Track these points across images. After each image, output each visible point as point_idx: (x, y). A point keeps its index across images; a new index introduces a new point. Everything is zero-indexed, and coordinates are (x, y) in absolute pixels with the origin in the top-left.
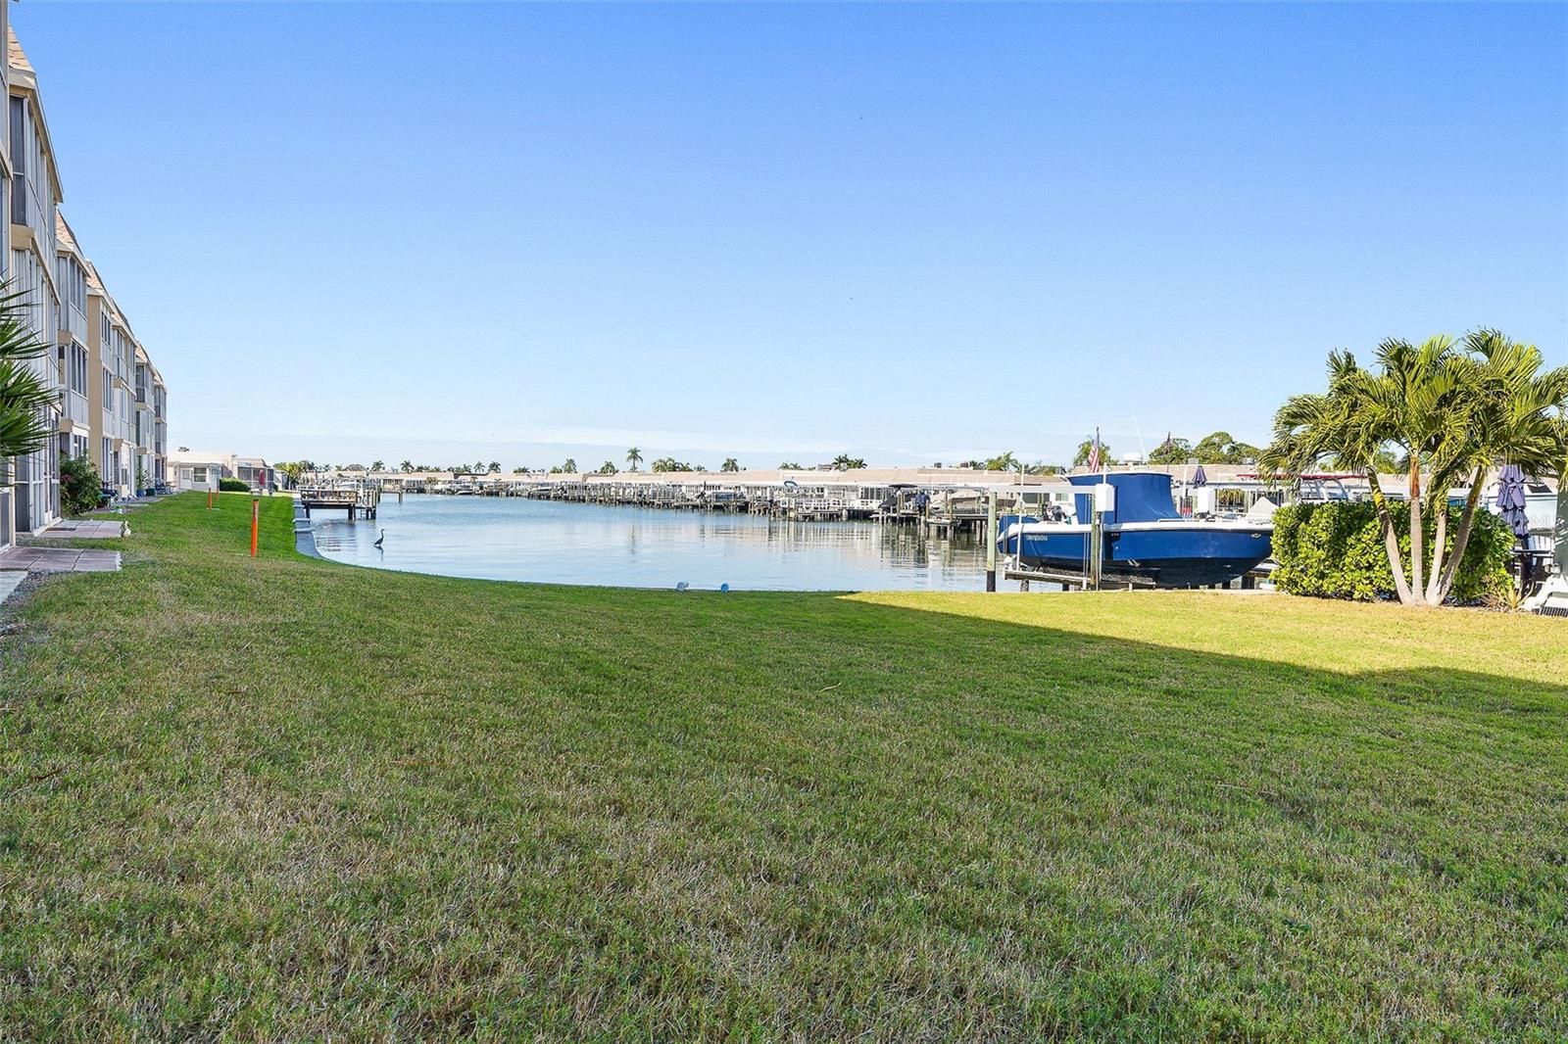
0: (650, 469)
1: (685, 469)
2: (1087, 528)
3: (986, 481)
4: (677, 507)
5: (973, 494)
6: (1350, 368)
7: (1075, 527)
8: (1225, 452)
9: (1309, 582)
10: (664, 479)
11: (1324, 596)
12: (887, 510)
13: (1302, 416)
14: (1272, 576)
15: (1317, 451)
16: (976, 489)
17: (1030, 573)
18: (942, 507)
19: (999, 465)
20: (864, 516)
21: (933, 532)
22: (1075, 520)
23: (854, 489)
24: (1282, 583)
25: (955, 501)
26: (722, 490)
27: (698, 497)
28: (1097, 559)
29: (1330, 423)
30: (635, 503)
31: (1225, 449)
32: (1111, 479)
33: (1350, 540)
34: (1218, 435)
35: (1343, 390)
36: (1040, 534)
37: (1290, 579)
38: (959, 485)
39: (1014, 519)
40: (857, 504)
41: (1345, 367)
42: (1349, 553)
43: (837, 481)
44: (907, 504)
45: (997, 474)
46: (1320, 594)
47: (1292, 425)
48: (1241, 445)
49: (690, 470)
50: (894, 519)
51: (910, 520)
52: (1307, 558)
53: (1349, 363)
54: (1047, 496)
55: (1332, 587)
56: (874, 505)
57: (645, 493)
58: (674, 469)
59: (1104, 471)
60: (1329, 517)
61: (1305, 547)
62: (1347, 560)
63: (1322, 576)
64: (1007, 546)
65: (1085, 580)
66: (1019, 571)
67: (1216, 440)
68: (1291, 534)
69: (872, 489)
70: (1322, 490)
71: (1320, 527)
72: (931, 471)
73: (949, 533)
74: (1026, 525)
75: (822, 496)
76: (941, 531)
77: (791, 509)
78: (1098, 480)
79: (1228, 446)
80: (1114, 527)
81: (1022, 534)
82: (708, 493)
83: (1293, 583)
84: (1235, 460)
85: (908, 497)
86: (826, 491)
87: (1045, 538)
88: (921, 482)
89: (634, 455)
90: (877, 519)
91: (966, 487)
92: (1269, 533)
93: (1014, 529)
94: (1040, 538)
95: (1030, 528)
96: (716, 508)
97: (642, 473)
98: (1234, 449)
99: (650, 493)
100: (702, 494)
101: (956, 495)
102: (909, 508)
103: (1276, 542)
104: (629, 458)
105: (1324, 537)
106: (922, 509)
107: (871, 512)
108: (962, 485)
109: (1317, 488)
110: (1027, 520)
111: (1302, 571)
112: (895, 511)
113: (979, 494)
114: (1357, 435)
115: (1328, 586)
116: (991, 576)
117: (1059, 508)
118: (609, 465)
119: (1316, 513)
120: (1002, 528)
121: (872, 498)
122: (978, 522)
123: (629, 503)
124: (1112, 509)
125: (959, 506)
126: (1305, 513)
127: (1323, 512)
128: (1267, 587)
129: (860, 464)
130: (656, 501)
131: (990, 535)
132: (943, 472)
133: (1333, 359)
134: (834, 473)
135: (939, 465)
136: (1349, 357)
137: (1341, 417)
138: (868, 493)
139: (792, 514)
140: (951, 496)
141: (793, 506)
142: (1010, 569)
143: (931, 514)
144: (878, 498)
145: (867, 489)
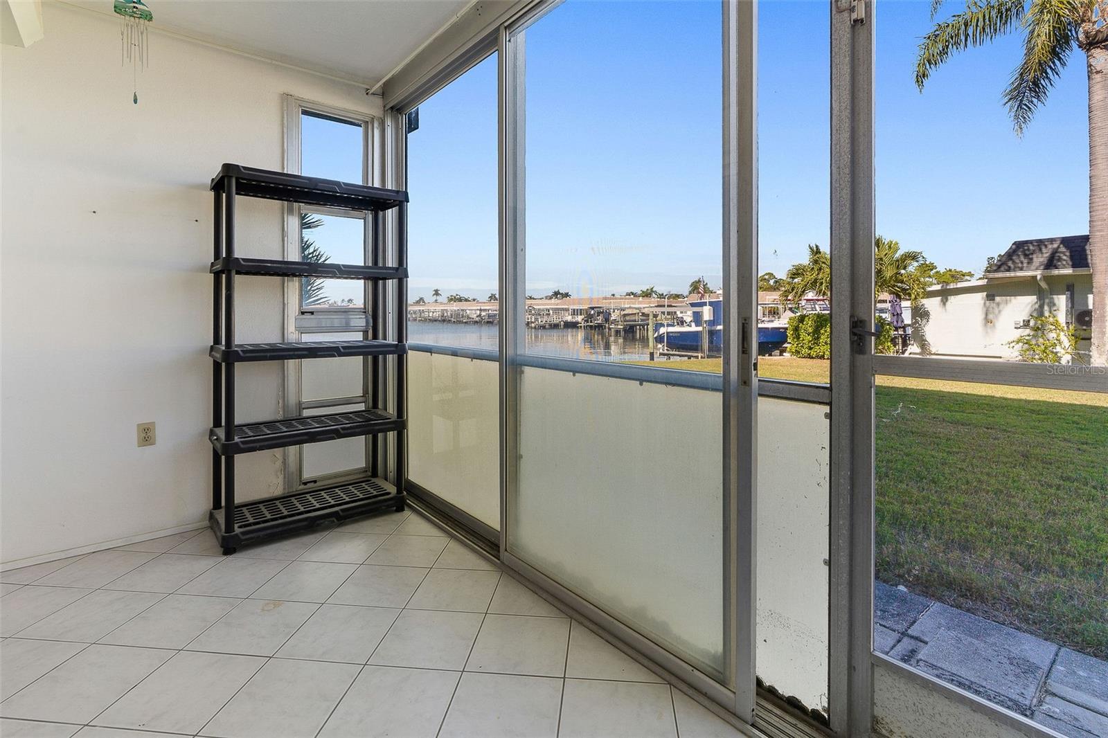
0: (446, 301)
1: (466, 300)
2: (700, 329)
3: (641, 304)
4: (466, 323)
5: (635, 311)
6: (818, 252)
7: (694, 328)
8: (772, 284)
9: (805, 351)
10: (455, 307)
11: (813, 358)
12: (587, 321)
13: (798, 274)
14: (788, 350)
15: (804, 290)
16: (636, 309)
17: (671, 352)
18: (618, 319)
19: (647, 294)
20: (573, 326)
21: (613, 333)
22: (693, 324)
23: (567, 310)
24: (793, 352)
25: (625, 315)
26: (490, 312)
27: (477, 317)
28: (706, 345)
29: (810, 277)
30: (439, 321)
31: (772, 282)
32: (711, 304)
33: (822, 331)
34: (766, 274)
35: (816, 262)
36: (675, 332)
37: (796, 350)
38: (626, 306)
39: (662, 325)
40: (569, 318)
41: (816, 251)
42: (822, 337)
43: (557, 305)
44: (598, 318)
45: (647, 300)
46: (810, 357)
47: (793, 278)
48: (781, 279)
49: (469, 301)
50: (591, 327)
51: (600, 327)
52: (803, 340)
53: (817, 249)
54: (675, 312)
55: (815, 353)
56: (579, 318)
57: (446, 314)
58: (460, 300)
59: (707, 299)
60: (812, 320)
61: (803, 334)
62: (821, 340)
63: (810, 348)
64: (659, 339)
65: (700, 355)
66: (666, 352)
67: (767, 277)
68: (796, 329)
69: (577, 310)
70: (817, 306)
71: (809, 325)
72: (611, 299)
73: (622, 333)
74: (669, 328)
75: (549, 314)
76: (617, 332)
77: (532, 322)
78: (704, 304)
79: (773, 280)
80: (713, 328)
81: (667, 333)
82: (483, 314)
83: (798, 352)
84: (777, 288)
85: (599, 313)
86: (551, 312)
87: (679, 335)
88: (604, 305)
89: (437, 293)
90: (581, 326)
91: (630, 308)
92: (786, 329)
93: (662, 330)
94: (676, 335)
95: (671, 329)
96: (488, 322)
97: (441, 303)
98: (776, 282)
99: (449, 315)
100: (480, 315)
101: (625, 312)
102: (600, 320)
103: (789, 333)
104: (434, 295)
105: (810, 330)
106: (607, 320)
107: (578, 323)
108: (628, 306)
109: (814, 305)
110: (668, 325)
111: (802, 346)
112: (591, 322)
113: (638, 311)
114: (822, 283)
115: (813, 353)
116: (652, 355)
117: (682, 318)
118: (421, 299)
119: (806, 319)
120: (656, 330)
121: (577, 315)
122: (638, 327)
123: (436, 321)
124: (712, 319)
125: (628, 318)
126: (802, 319)
127: (809, 318)
128: (787, 355)
129: (567, 295)
130: (453, 319)
131: (650, 333)
132: (616, 299)
133: (811, 248)
134: (553, 301)
135: (613, 295)
136: (817, 246)
137: (814, 275)
138: (575, 312)
139: (533, 325)
140: (623, 313)
141: (533, 320)
142: (661, 351)
143: (612, 323)
144: (581, 315)
145: (574, 310)
